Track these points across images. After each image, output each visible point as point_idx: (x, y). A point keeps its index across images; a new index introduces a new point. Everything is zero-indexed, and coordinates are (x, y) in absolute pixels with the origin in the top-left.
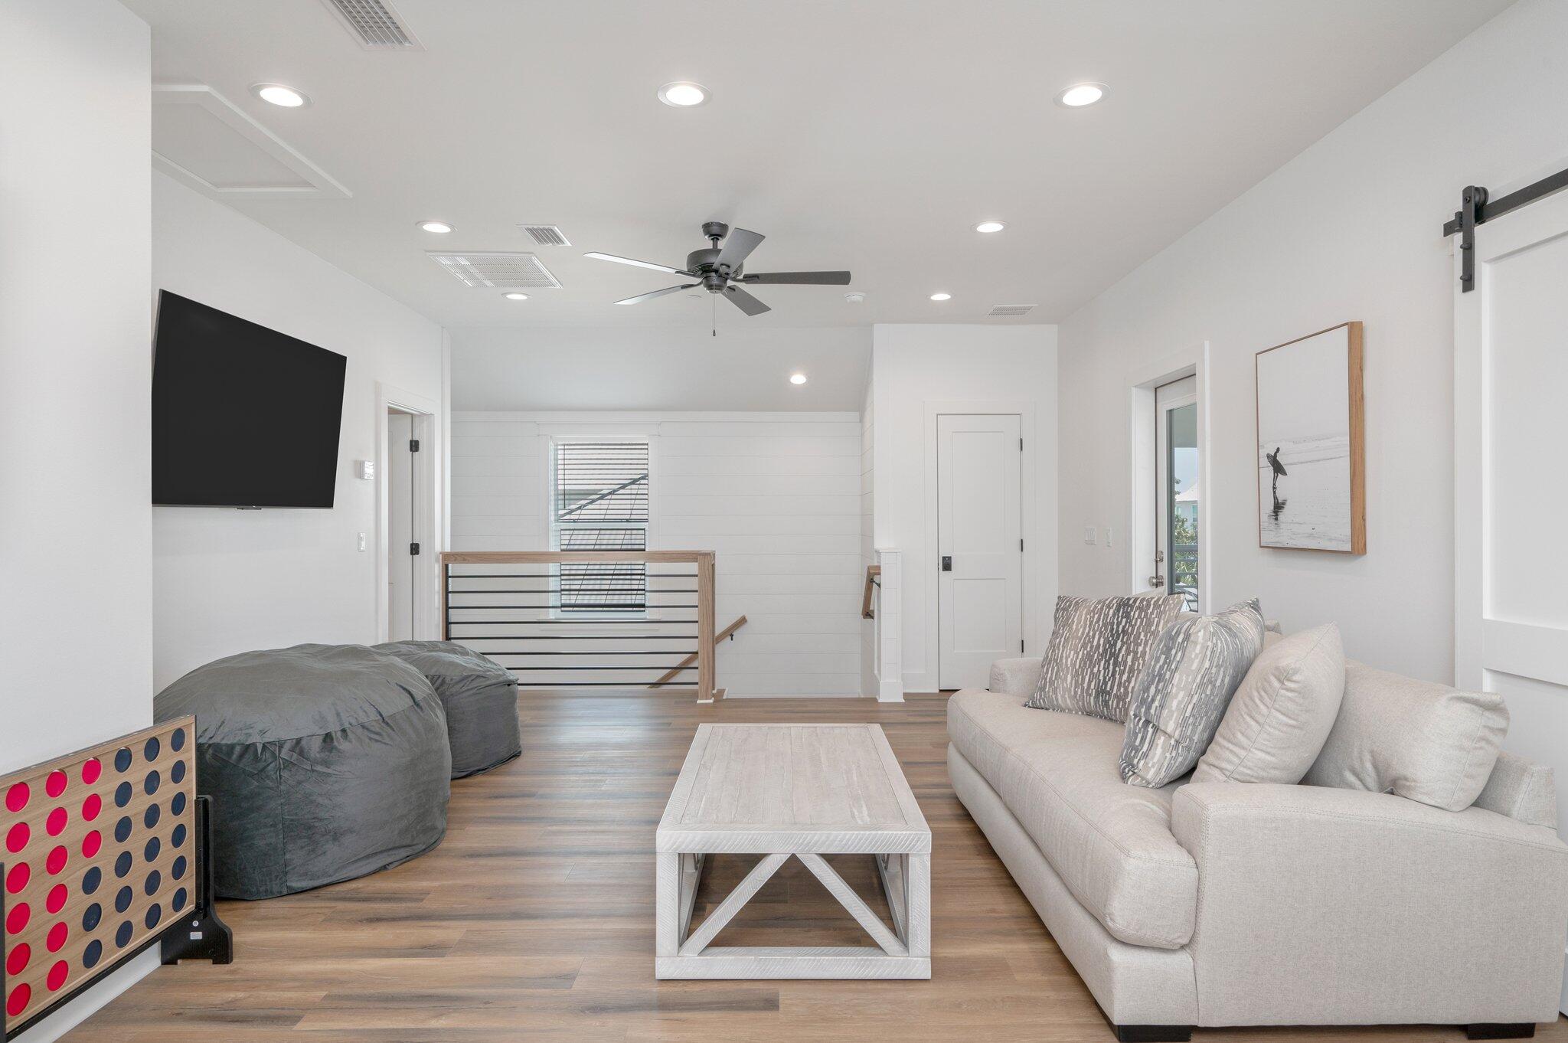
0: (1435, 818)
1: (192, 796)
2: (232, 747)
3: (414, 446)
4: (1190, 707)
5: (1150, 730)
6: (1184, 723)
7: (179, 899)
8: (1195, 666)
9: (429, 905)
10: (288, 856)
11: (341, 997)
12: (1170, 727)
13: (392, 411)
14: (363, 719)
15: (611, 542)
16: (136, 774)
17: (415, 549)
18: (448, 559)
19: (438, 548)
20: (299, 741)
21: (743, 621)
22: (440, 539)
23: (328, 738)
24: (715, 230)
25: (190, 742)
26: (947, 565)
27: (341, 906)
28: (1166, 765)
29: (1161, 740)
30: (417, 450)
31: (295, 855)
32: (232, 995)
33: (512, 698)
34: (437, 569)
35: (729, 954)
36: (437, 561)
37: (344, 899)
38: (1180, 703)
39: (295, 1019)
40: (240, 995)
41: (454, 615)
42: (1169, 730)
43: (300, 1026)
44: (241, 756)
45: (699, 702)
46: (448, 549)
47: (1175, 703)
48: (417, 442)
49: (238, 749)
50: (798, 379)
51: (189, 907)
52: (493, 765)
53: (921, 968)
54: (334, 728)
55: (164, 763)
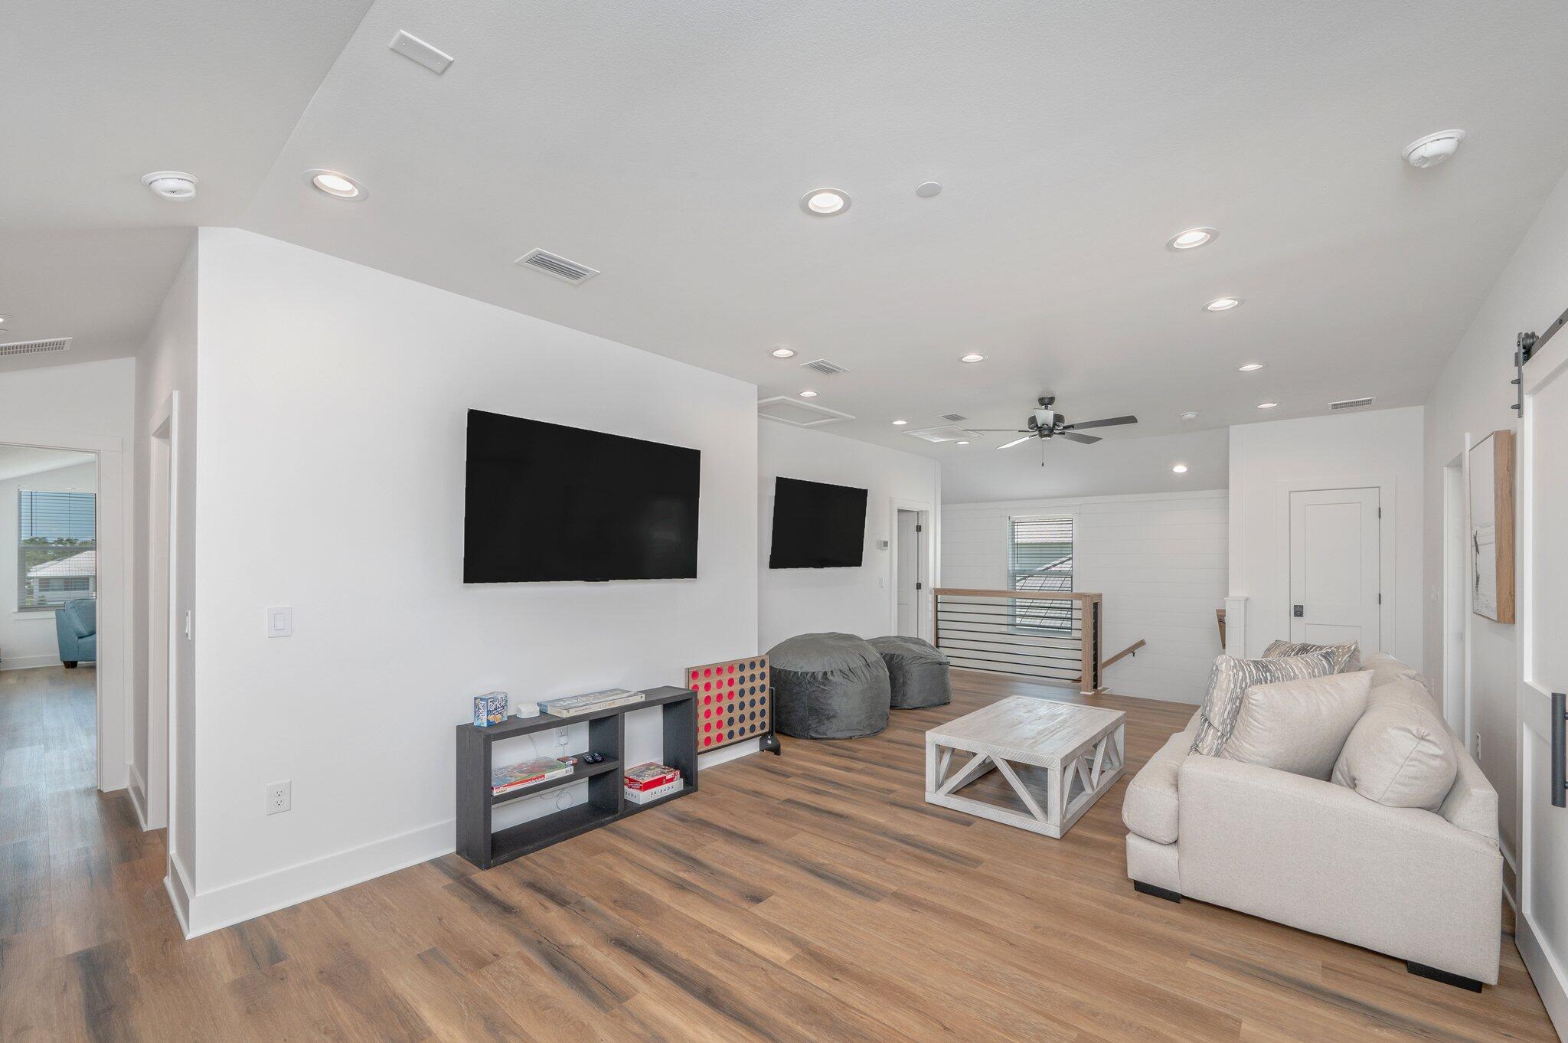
0: (1372, 808)
1: (768, 687)
2: (790, 672)
3: (919, 529)
4: (1226, 714)
5: (1207, 724)
6: (1224, 723)
7: (763, 725)
8: (1224, 686)
9: (860, 755)
10: (810, 722)
11: (807, 775)
12: (1216, 723)
13: (900, 511)
14: (841, 667)
15: (1053, 585)
16: (747, 673)
17: (919, 586)
18: (937, 592)
19: (931, 585)
20: (814, 673)
21: (1142, 643)
22: (934, 579)
23: (825, 674)
24: (1046, 401)
25: (767, 665)
26: (1299, 612)
27: (826, 747)
28: (1215, 747)
29: (1211, 731)
30: (920, 531)
31: (813, 722)
32: (775, 765)
33: (943, 673)
34: (931, 598)
35: (958, 798)
36: (931, 593)
37: (830, 746)
38: (1220, 708)
39: (789, 777)
40: (777, 766)
41: (941, 625)
42: (1216, 726)
43: (790, 779)
44: (793, 676)
45: (1082, 693)
46: (939, 586)
47: (1217, 709)
48: (920, 527)
49: (792, 674)
50: (1180, 469)
51: (767, 729)
52: (929, 706)
53: (1055, 832)
54: (828, 670)
55: (757, 671)
